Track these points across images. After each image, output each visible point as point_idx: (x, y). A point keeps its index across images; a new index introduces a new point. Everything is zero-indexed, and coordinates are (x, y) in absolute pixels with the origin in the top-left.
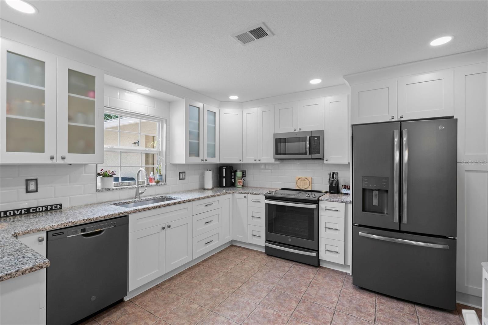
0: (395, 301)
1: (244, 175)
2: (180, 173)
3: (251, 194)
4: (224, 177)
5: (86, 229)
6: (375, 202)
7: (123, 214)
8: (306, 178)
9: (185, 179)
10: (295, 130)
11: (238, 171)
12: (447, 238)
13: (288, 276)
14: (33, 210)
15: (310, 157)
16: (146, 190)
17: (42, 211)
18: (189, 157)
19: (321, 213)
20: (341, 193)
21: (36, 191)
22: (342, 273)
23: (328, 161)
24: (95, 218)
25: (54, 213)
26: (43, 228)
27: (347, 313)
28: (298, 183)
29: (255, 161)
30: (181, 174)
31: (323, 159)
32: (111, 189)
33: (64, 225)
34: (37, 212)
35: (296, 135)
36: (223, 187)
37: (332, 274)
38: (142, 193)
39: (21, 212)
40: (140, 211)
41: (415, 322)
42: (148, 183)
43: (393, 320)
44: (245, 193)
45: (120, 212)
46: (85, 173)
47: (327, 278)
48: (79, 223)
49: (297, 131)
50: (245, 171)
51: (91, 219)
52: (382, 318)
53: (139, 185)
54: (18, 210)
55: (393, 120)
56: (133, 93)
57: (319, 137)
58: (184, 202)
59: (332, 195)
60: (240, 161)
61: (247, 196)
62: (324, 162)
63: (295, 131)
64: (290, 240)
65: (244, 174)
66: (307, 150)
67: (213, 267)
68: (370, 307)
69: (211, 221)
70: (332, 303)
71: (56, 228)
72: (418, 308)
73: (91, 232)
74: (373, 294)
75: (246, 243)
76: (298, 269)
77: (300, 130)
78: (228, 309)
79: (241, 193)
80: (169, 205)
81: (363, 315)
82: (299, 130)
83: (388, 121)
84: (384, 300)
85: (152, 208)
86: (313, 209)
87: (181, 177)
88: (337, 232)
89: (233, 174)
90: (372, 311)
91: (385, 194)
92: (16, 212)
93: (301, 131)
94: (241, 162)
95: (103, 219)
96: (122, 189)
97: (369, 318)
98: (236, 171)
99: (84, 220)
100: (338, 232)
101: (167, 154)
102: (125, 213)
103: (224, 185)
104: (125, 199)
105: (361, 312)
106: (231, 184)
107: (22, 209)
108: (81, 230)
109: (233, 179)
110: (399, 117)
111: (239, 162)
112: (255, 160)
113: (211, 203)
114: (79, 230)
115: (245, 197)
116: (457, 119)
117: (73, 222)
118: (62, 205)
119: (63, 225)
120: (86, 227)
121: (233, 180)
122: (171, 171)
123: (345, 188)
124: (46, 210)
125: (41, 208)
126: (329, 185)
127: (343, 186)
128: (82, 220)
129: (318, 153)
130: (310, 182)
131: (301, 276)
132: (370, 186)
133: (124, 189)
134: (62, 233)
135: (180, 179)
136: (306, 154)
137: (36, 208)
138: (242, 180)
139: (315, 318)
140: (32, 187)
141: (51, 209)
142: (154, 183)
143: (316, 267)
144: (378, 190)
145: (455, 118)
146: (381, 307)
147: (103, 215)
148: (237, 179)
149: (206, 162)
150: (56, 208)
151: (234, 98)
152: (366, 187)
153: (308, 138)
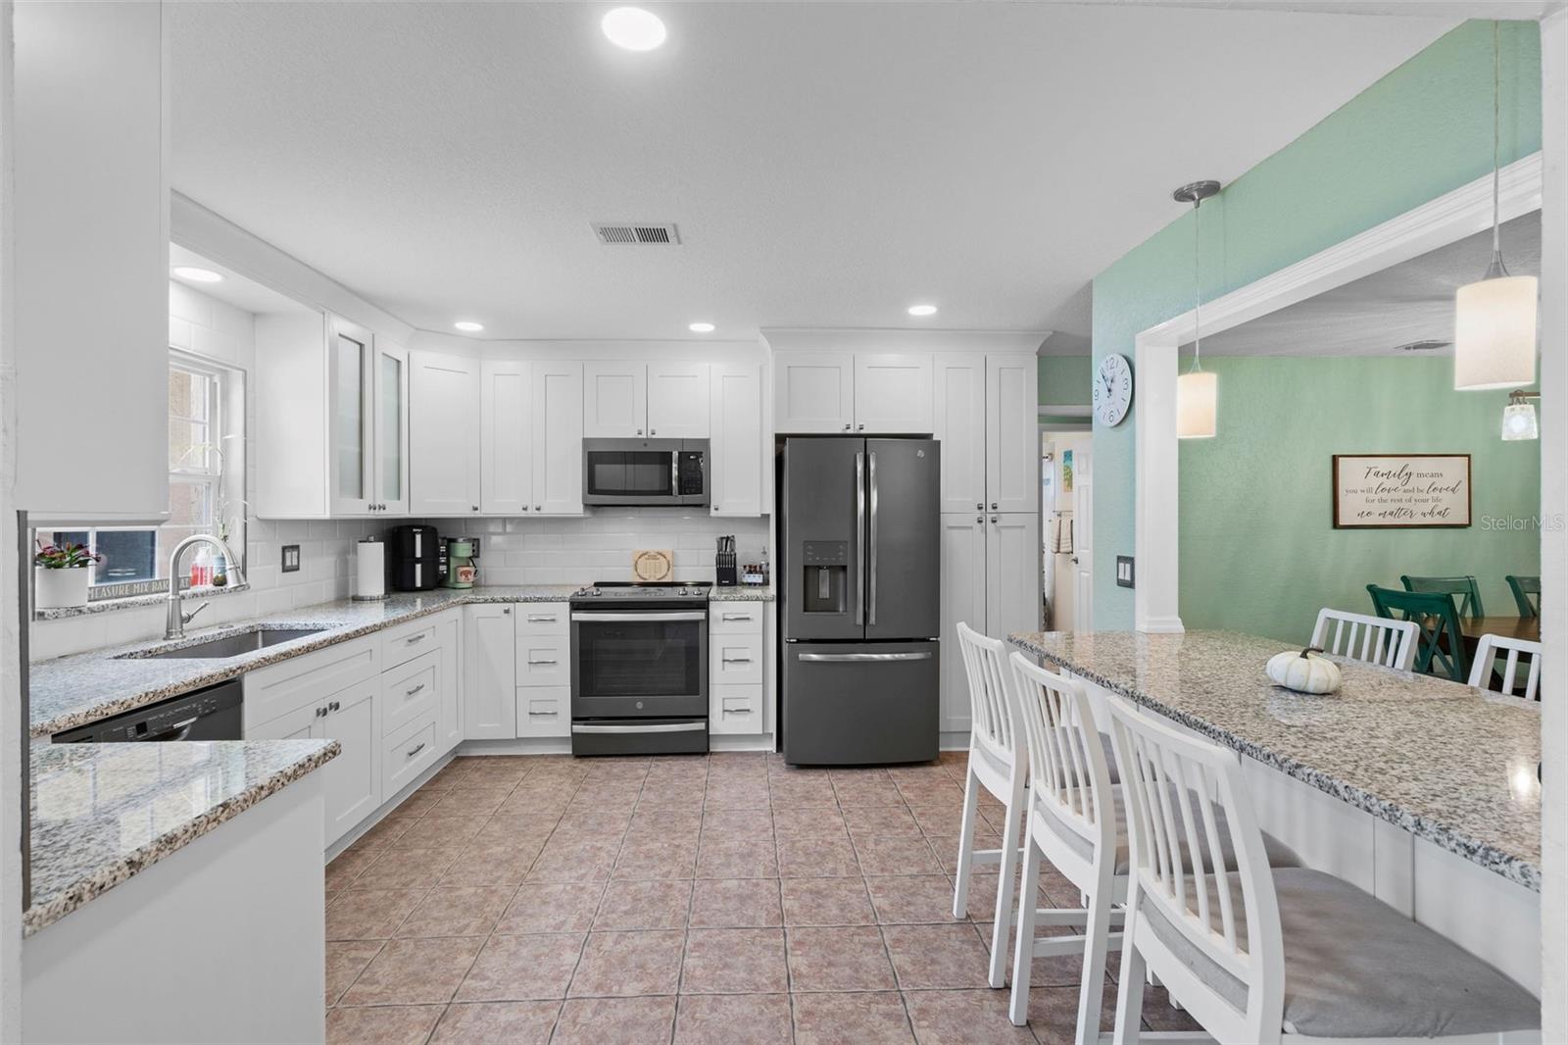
0: (859, 772)
2: (284, 549)
3: (526, 600)
4: (418, 561)
5: (148, 725)
6: (825, 592)
8: (661, 554)
9: (298, 569)
10: (640, 434)
11: (461, 540)
12: (928, 641)
13: (653, 783)
15: (679, 499)
16: (206, 604)
19: (714, 629)
20: (743, 584)
22: (758, 754)
23: (718, 512)
24: (172, 687)
26: (51, 725)
27: (793, 807)
28: (639, 566)
29: (524, 512)
30: (288, 554)
31: (709, 507)
33: (102, 713)
35: (645, 445)
36: (414, 589)
37: (739, 759)
38: (189, 618)
41: (893, 789)
42: (239, 580)
43: (863, 796)
44: (505, 601)
47: (735, 768)
48: (135, 705)
49: (644, 436)
51: (162, 692)
52: (847, 799)
53: (181, 592)
55: (849, 432)
57: (699, 455)
59: (725, 589)
60: (476, 509)
61: (512, 610)
62: (709, 513)
63: (640, 437)
64: (640, 705)
66: (674, 483)
67: (445, 812)
68: (824, 790)
69: (419, 688)
70: (762, 801)
71: (81, 721)
72: (891, 771)
74: (822, 771)
75: (512, 740)
76: (667, 766)
77: (653, 434)
78: (556, 869)
79: (494, 601)
81: (818, 802)
82: (649, 433)
83: (839, 432)
84: (841, 774)
86: (696, 623)
87: (288, 563)
88: (747, 667)
89: (443, 549)
90: (830, 793)
91: (841, 575)
93: (654, 437)
94: (477, 514)
95: (191, 688)
96: (118, 607)
97: (829, 804)
98: (454, 541)
99: (147, 694)
100: (748, 665)
101: (248, 489)
103: (419, 584)
105: (814, 800)
106: (438, 583)
108: (134, 727)
110: (857, 427)
111: (468, 513)
112: (525, 509)
113: (420, 635)
115: (507, 612)
116: (939, 442)
117: (121, 701)
119: (99, 713)
121: (443, 568)
122: (259, 543)
123: (750, 572)
126: (715, 568)
127: (745, 567)
128: (144, 695)
129: (700, 491)
130: (668, 562)
131: (680, 777)
132: (817, 560)
133: (125, 606)
135: (285, 570)
136: (671, 494)
138: (468, 566)
139: (744, 829)
142: (210, 587)
143: (703, 754)
144: (829, 567)
145: (935, 438)
146: (841, 785)
147: (191, 678)
148: (453, 563)
151: (469, 326)
152: (810, 562)
153: (675, 454)
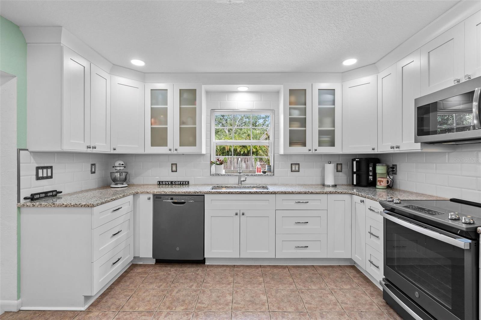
1: (394, 171)
7: (198, 193)
14: (174, 183)
17: (178, 184)
18: (290, 146)
21: (176, 171)
25: (184, 186)
32: (220, 175)
34: (176, 184)
39: (169, 183)
40: (212, 194)
45: (196, 191)
46: (203, 161)
50: (396, 165)
54: (167, 182)
56: (240, 93)
58: (262, 194)
65: (395, 169)
73: (176, 201)
80: (243, 194)
85: (224, 193)
92: (166, 182)
102: (200, 193)
104: (232, 184)
107: (169, 181)
109: (371, 176)
114: (170, 198)
118: (189, 182)
120: (174, 197)
124: (180, 184)
125: (178, 182)
134: (160, 198)
137: (175, 182)
140: (174, 169)
141: (183, 184)
149: (316, 152)
150: (186, 183)
